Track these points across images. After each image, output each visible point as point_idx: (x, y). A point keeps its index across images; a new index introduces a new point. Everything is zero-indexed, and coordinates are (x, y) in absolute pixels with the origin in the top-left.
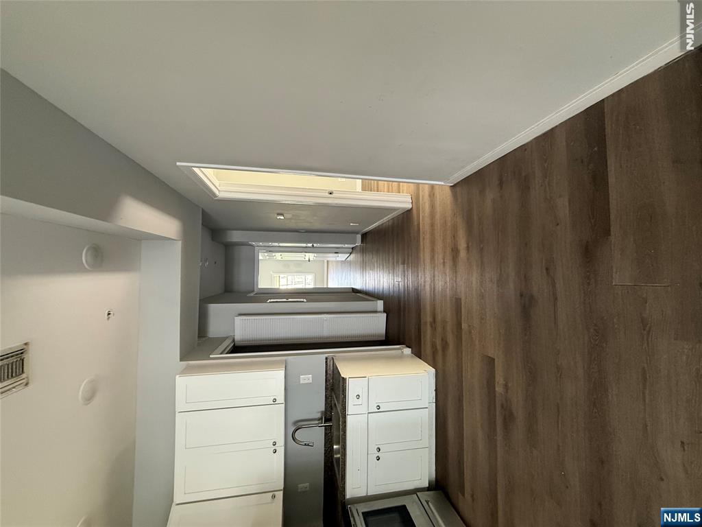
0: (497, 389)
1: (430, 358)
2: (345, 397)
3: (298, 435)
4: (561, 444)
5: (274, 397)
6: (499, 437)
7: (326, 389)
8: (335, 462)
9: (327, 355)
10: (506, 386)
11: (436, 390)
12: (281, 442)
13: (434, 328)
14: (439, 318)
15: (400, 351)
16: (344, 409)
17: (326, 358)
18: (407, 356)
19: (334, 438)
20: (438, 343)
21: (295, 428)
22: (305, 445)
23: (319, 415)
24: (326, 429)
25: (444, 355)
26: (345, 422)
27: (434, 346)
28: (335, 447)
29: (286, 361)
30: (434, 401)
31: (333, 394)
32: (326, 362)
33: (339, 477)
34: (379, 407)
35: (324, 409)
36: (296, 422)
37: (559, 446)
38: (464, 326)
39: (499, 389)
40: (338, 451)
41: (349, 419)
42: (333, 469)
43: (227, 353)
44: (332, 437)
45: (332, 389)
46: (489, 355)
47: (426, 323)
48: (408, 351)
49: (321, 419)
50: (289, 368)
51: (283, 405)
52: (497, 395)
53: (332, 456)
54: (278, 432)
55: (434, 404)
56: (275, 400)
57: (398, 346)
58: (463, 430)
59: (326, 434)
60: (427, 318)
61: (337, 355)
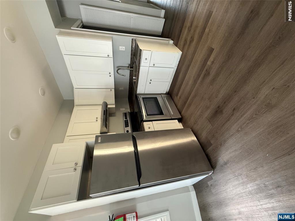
0: (208, 63)
1: (182, 47)
2: (140, 58)
3: (119, 71)
4: (223, 85)
5: (108, 54)
6: (199, 81)
7: (131, 55)
8: (133, 83)
9: (132, 38)
10: (213, 62)
11: (179, 62)
12: (112, 73)
13: (189, 30)
14: (195, 24)
15: (168, 41)
16: (139, 63)
17: (132, 39)
18: (171, 45)
19: (134, 75)
20: (188, 39)
21: (118, 69)
22: (122, 75)
23: (128, 65)
24: (130, 71)
25: (189, 45)
26: (139, 69)
27: (186, 40)
28: (134, 78)
29: (112, 37)
30: (177, 66)
31: (134, 57)
32: (132, 41)
33: (135, 87)
34: (154, 65)
35: (130, 63)
36: (118, 67)
37: (222, 85)
38: (207, 30)
39: (209, 63)
40: (135, 79)
41: (141, 68)
42: (133, 85)
43: (80, 28)
44: (133, 74)
45: (134, 55)
46: (213, 47)
47: (186, 27)
48: (171, 42)
49: (129, 67)
50: (113, 41)
51: (112, 59)
52: (207, 65)
53: (132, 81)
54: (111, 69)
55: (177, 67)
56: (108, 56)
57: (167, 39)
58: (185, 77)
59: (130, 73)
60: (188, 24)
61: (138, 38)
